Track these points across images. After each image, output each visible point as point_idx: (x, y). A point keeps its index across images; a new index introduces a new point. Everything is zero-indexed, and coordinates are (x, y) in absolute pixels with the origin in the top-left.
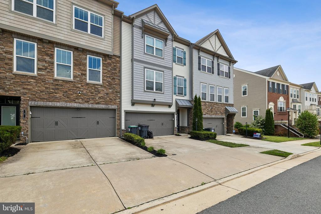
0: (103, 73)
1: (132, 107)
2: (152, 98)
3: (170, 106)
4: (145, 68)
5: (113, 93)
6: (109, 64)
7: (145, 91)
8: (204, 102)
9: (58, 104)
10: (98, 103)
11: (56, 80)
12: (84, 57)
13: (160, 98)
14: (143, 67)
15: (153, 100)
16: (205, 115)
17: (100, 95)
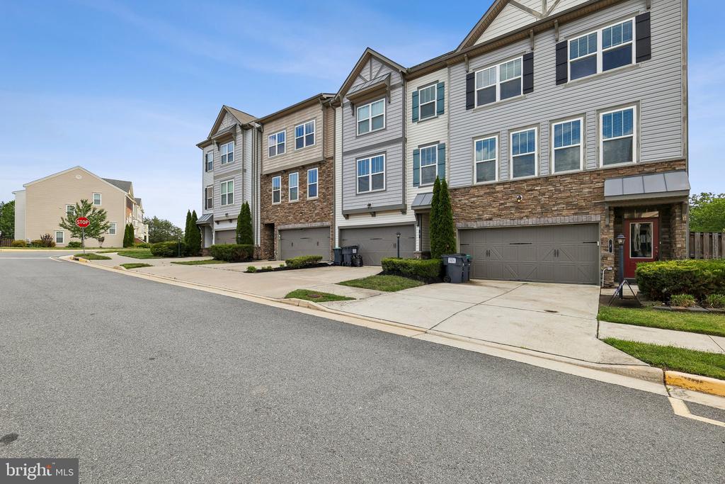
0: (319, 185)
1: (347, 221)
2: (364, 203)
3: (404, 211)
4: (357, 159)
5: (327, 206)
6: (324, 172)
7: (357, 195)
8: (486, 185)
9: (291, 226)
10: (315, 221)
11: (290, 204)
12: (305, 173)
13: (378, 201)
14: (354, 159)
15: (366, 207)
16: (491, 219)
17: (316, 211)
